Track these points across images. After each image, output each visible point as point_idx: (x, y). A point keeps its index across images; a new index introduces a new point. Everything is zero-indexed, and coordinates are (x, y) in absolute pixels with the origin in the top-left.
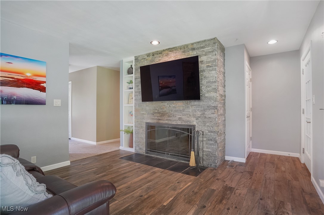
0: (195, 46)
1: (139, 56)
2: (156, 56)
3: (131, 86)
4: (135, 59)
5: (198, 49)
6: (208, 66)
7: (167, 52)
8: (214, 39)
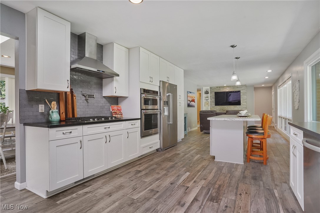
0: (238, 87)
1: (212, 87)
2: (221, 88)
3: (207, 99)
4: (210, 88)
5: (240, 88)
6: (243, 94)
7: (226, 87)
8: (246, 85)
